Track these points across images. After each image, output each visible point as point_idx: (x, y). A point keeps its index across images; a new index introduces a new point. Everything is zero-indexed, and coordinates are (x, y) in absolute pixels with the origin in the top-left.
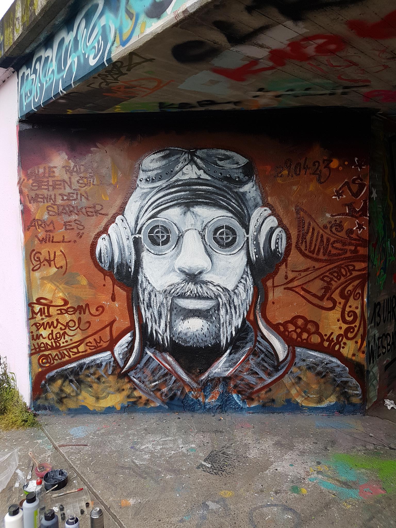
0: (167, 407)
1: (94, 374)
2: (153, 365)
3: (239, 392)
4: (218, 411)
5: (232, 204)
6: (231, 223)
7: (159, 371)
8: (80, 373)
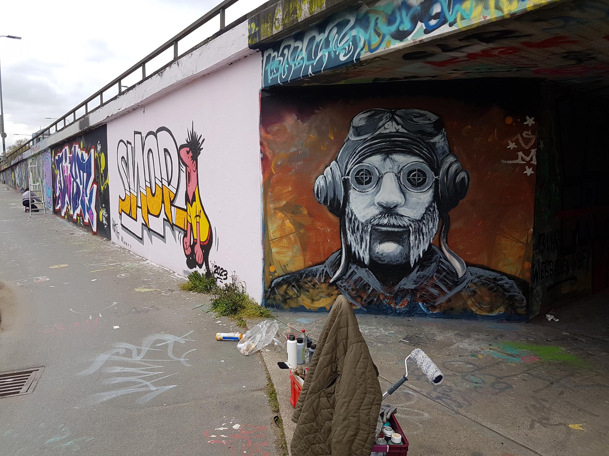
0: (366, 310)
1: (310, 282)
2: (355, 277)
3: (424, 302)
4: (407, 315)
5: (424, 151)
6: (422, 167)
7: (360, 282)
8: (300, 281)
